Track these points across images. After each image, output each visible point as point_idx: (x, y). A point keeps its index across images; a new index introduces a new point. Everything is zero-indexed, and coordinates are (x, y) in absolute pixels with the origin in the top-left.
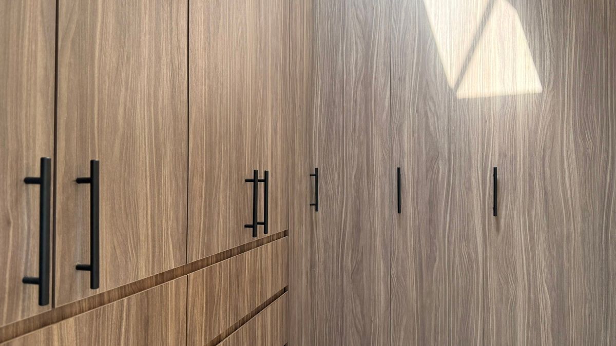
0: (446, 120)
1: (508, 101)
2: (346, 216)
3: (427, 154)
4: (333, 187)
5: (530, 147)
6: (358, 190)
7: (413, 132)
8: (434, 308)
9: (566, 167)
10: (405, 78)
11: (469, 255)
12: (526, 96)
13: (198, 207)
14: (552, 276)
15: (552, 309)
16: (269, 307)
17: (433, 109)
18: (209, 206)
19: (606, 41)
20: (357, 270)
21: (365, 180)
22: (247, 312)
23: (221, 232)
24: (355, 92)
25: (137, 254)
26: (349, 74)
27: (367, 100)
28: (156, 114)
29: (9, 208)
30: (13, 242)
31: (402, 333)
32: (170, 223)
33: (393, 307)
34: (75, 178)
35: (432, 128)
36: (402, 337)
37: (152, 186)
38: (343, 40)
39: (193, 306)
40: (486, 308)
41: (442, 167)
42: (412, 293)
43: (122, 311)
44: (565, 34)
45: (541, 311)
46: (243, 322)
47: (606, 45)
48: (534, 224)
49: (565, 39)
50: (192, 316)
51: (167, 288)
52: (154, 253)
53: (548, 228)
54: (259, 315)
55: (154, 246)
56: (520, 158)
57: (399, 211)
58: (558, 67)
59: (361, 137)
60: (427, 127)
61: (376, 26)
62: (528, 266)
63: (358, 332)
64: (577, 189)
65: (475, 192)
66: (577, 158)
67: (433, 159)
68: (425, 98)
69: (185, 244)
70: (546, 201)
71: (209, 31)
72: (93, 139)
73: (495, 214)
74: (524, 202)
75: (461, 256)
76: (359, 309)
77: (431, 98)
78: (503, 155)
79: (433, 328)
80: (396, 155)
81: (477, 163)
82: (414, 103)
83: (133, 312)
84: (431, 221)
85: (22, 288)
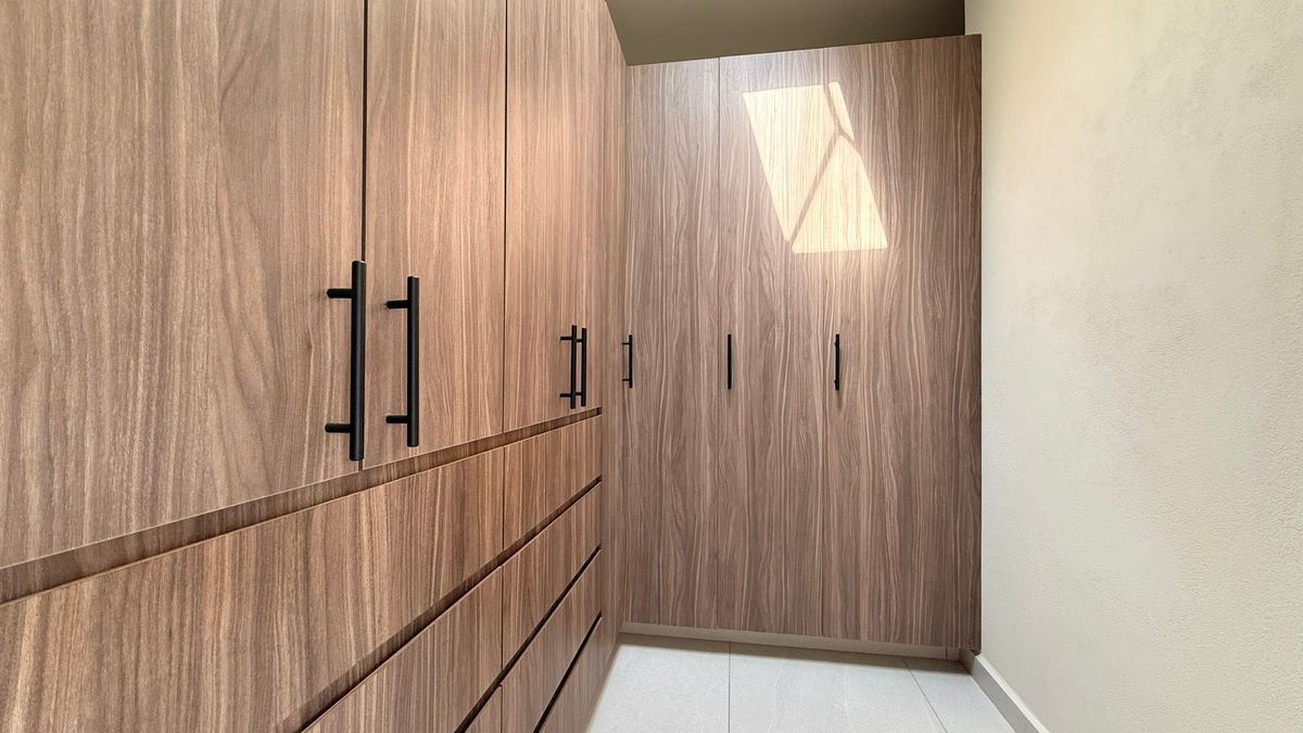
0: (783, 279)
1: (853, 257)
2: (666, 394)
3: (762, 318)
4: (650, 360)
5: (875, 310)
6: (680, 362)
7: (746, 293)
8: (768, 499)
9: (914, 334)
10: (735, 230)
11: (807, 436)
12: (872, 251)
13: (514, 364)
14: (899, 457)
15: (899, 495)
16: (584, 497)
17: (768, 266)
18: (525, 362)
19: (957, 193)
20: (678, 459)
21: (688, 349)
22: (562, 502)
23: (537, 398)
24: (677, 244)
25: (452, 411)
26: (669, 223)
27: (691, 255)
28: (472, 235)
29: (310, 326)
30: (315, 373)
31: (731, 528)
32: (486, 378)
33: (721, 499)
34: (385, 301)
35: (767, 289)
36: (731, 534)
37: (468, 326)
38: (662, 182)
39: (510, 487)
40: (826, 496)
41: (779, 337)
42: (743, 482)
43: (436, 483)
44: (913, 185)
45: (887, 495)
46: (558, 514)
47: (957, 198)
48: (880, 399)
49: (913, 189)
50: (509, 499)
51: (483, 459)
52: (469, 413)
53: (894, 402)
54: (574, 506)
55: (470, 405)
56: (864, 325)
57: (730, 387)
58: (905, 220)
59: (684, 299)
60: (762, 287)
61: (701, 166)
62: (873, 446)
63: (680, 531)
64: (925, 360)
65: (814, 363)
66: (926, 325)
67: (768, 326)
68: (759, 253)
69: (501, 409)
70: (893, 372)
71: (526, 145)
72: (406, 252)
73: (837, 388)
74: (868, 373)
75: (798, 436)
76: (680, 504)
77: (766, 253)
78: (845, 320)
79: (766, 523)
80: (725, 321)
81: (816, 329)
82: (746, 258)
83: (448, 486)
84: (765, 397)
85: (325, 438)
